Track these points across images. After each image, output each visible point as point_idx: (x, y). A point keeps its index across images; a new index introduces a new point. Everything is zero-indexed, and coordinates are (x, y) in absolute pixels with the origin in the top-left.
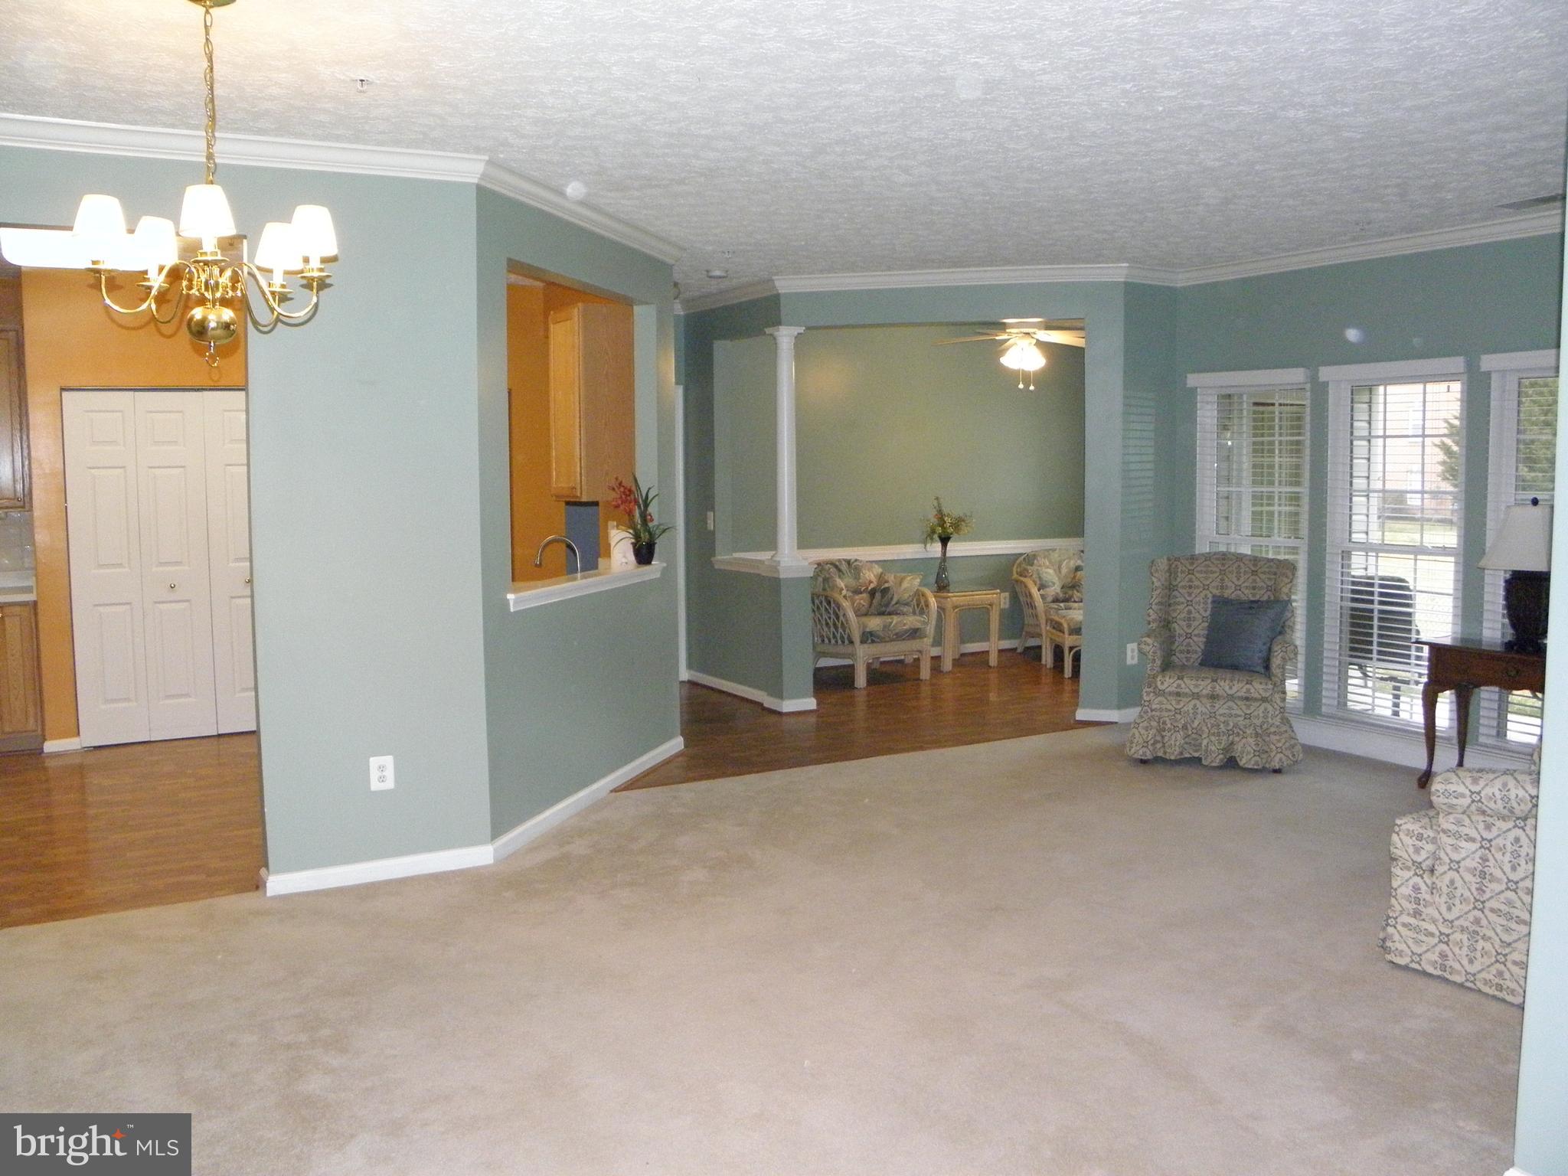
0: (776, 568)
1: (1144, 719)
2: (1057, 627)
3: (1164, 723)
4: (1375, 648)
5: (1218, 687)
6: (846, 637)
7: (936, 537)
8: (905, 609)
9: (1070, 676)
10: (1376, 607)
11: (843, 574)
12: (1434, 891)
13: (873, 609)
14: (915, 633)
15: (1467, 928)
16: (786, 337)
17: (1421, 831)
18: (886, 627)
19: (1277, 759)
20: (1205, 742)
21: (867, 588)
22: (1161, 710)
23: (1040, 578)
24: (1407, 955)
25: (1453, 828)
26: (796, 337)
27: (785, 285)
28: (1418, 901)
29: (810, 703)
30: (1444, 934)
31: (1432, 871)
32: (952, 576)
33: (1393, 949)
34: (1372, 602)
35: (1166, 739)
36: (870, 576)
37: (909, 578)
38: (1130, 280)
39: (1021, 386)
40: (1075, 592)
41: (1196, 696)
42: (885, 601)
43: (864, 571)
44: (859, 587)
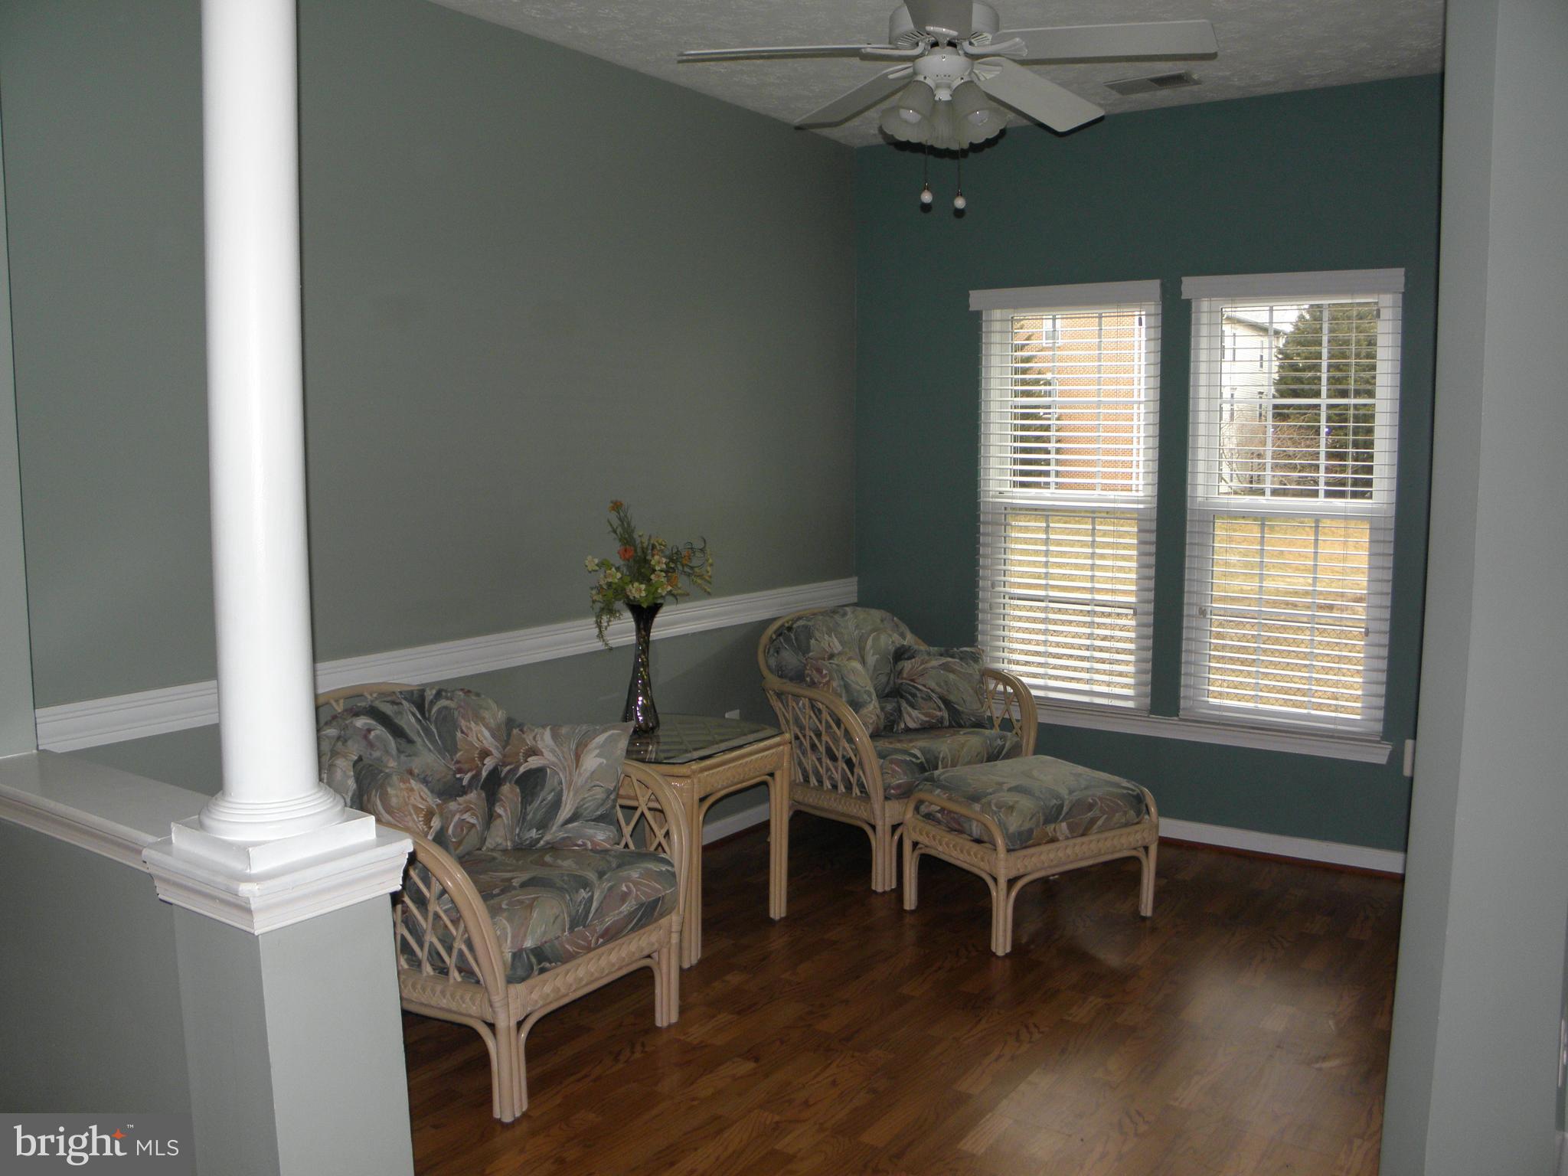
13: (499, 835)
23: (840, 682)
37: (601, 739)
42: (536, 810)
43: (463, 723)
44: (458, 776)
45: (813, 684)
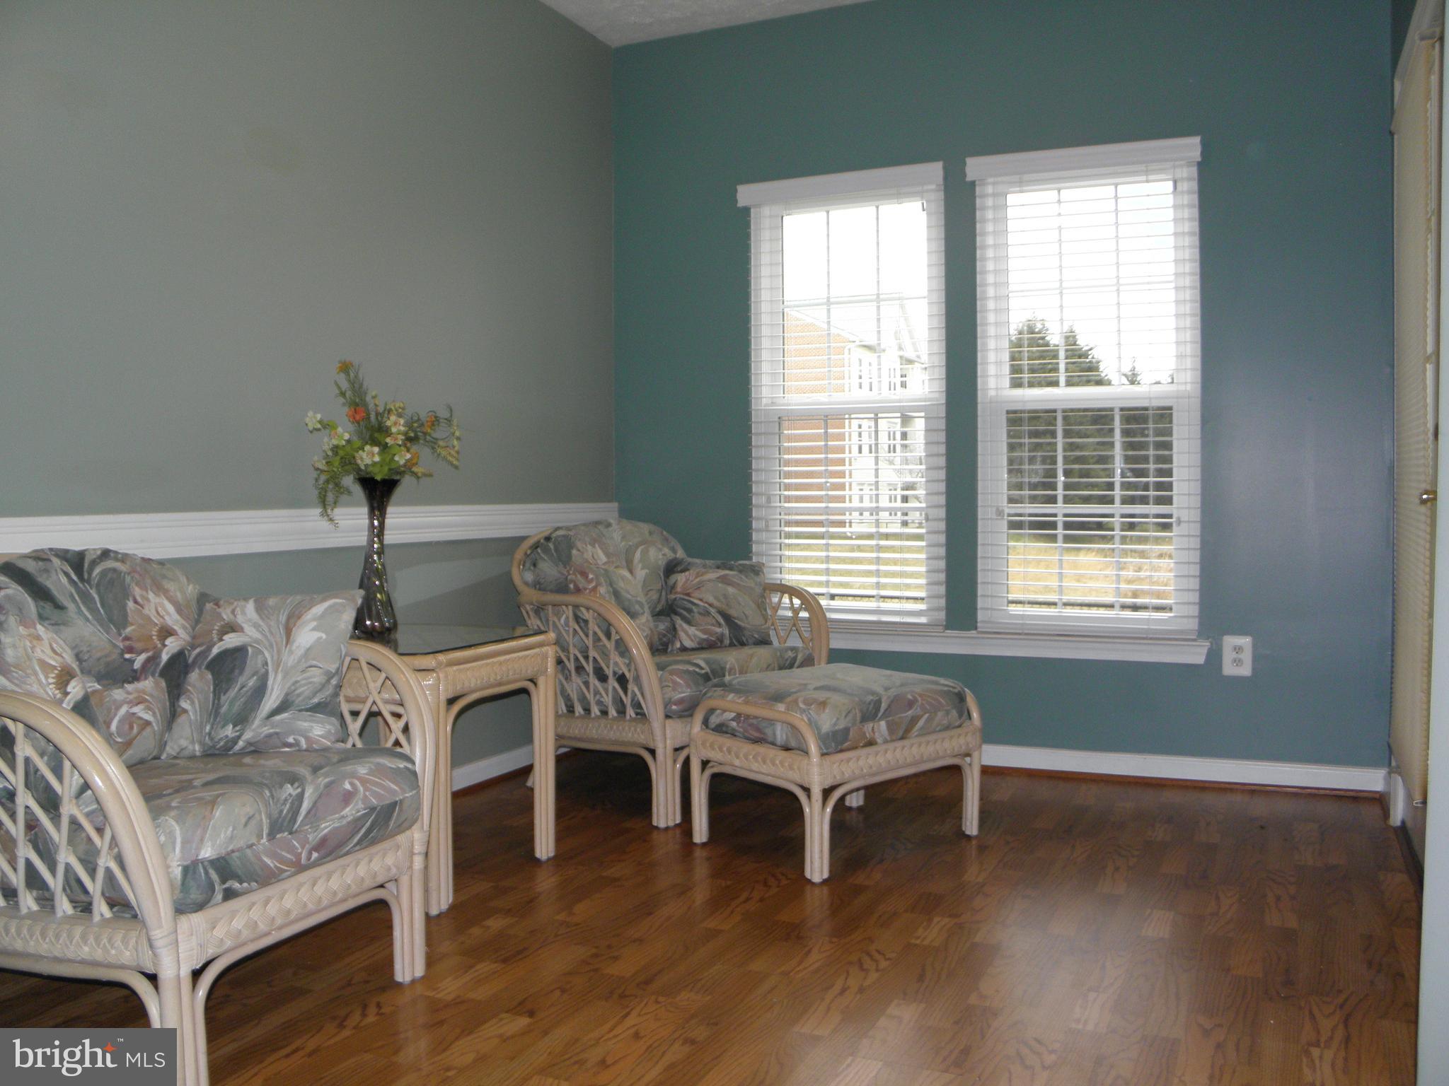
7: (349, 481)
8: (315, 728)
11: (58, 605)
13: (183, 737)
21: (156, 656)
36: (162, 611)
42: (232, 699)
43: (137, 592)
44: (127, 656)
45: (578, 590)
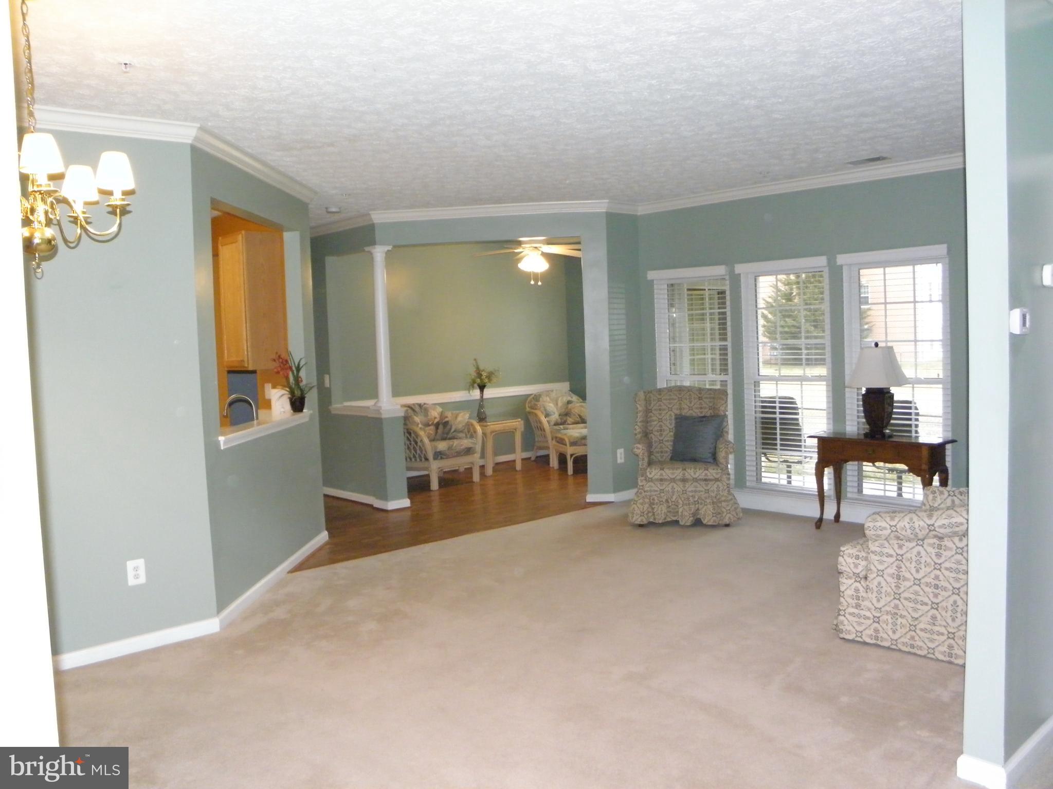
0: (379, 411)
1: (639, 498)
2: (561, 441)
3: (653, 499)
4: (778, 442)
5: (686, 473)
6: (422, 456)
7: (476, 385)
8: (461, 435)
9: (572, 473)
10: (778, 416)
11: (417, 413)
12: (868, 590)
13: (438, 437)
14: (469, 451)
15: (890, 611)
16: (379, 253)
17: (857, 553)
18: (450, 448)
19: (727, 518)
20: (680, 510)
21: (433, 422)
22: (651, 491)
23: (545, 410)
24: (853, 633)
25: (878, 549)
26: (386, 253)
27: (378, 217)
28: (858, 598)
29: (406, 503)
30: (876, 617)
31: (866, 578)
32: (488, 411)
33: (844, 630)
34: (775, 413)
35: (655, 510)
36: (435, 414)
37: (462, 414)
38: (610, 211)
39: (532, 282)
40: (568, 418)
41: (673, 480)
42: (446, 430)
44: (429, 422)
45: (536, 409)
